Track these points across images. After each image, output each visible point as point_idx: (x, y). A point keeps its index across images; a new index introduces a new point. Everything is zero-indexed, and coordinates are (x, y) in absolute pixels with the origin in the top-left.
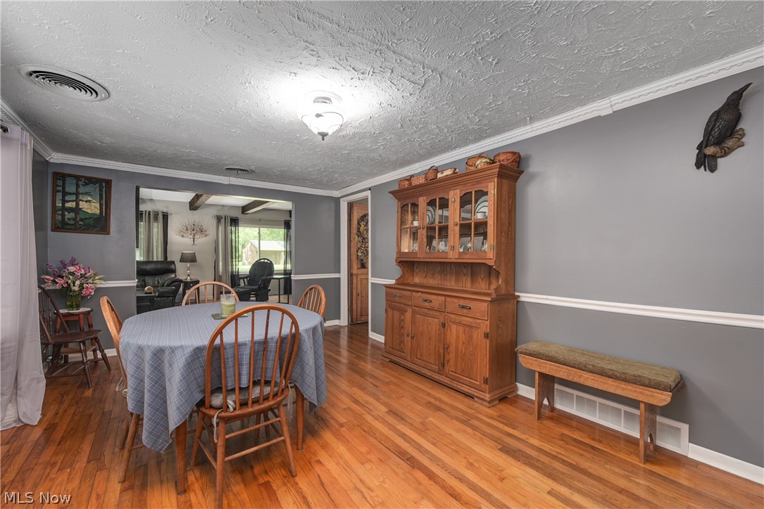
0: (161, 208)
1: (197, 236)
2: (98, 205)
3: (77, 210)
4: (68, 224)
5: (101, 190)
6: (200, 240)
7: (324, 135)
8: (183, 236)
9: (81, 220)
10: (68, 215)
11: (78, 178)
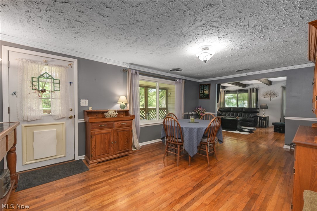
0: (256, 86)
1: (272, 97)
2: (207, 91)
3: (203, 93)
4: (202, 97)
5: (208, 87)
6: (274, 99)
7: (205, 61)
8: (265, 97)
9: (204, 96)
10: (202, 95)
11: (204, 85)
